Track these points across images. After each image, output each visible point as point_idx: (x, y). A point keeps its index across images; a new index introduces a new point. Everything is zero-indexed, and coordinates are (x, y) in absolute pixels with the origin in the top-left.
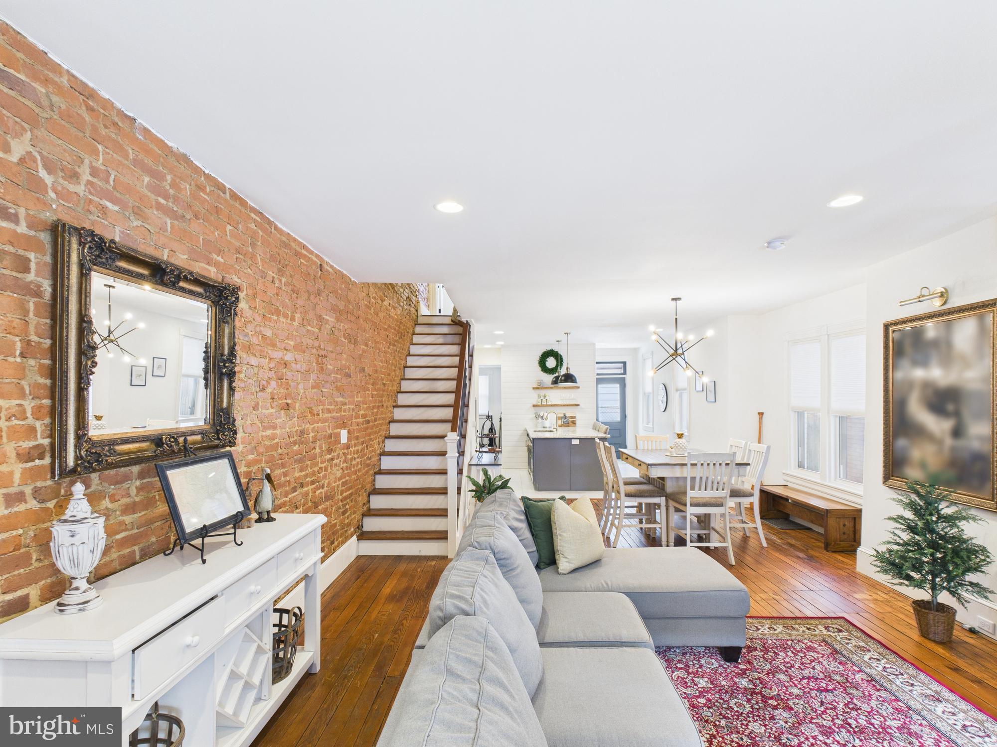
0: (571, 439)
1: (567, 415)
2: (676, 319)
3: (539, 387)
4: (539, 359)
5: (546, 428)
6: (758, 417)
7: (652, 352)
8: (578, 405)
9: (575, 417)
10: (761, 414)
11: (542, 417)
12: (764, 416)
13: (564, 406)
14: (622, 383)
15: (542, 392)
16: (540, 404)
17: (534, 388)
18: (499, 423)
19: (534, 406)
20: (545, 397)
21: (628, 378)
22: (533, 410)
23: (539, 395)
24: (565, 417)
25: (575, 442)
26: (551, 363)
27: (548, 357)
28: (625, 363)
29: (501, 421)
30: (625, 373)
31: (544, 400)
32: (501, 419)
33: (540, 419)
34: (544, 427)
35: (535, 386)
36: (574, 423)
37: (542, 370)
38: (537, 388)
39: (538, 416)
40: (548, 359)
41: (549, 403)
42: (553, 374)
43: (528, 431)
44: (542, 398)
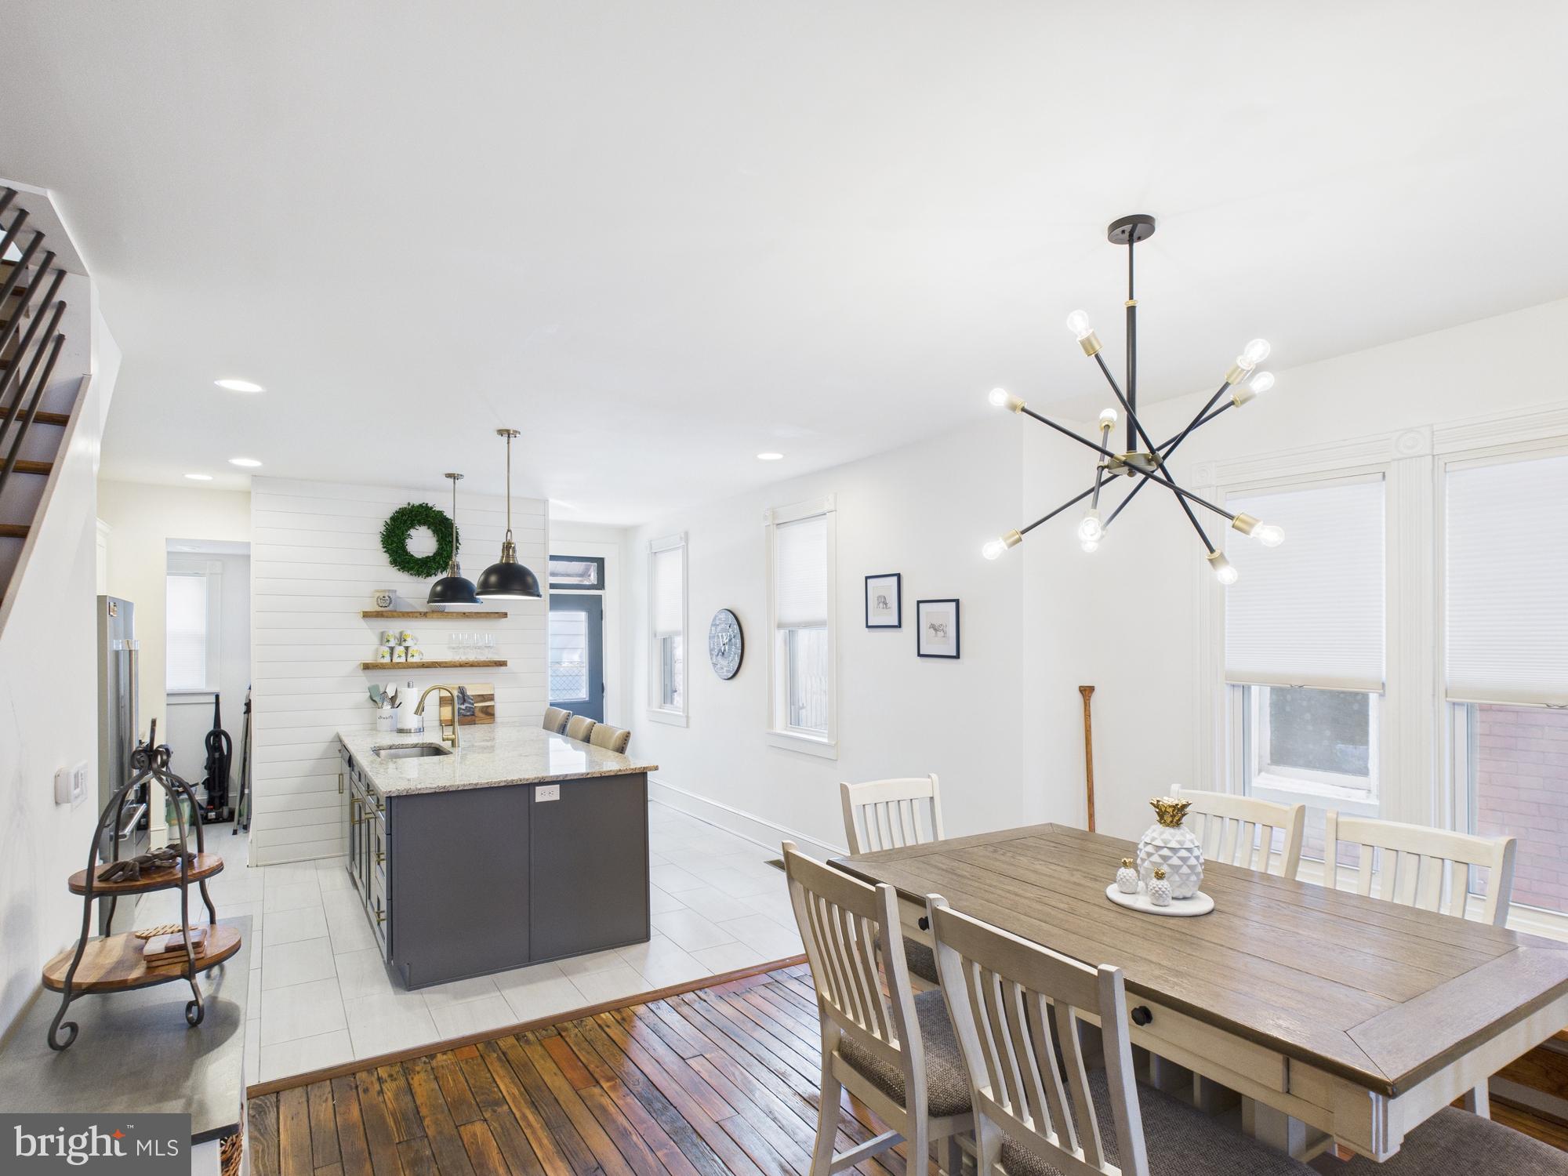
0: (529, 787)
1: (469, 693)
2: (1131, 311)
3: (385, 610)
4: (382, 529)
5: (408, 731)
6: (1078, 698)
7: (686, 534)
8: (502, 664)
9: (491, 698)
10: (1087, 692)
11: (393, 699)
12: (1095, 698)
13: (462, 665)
14: (595, 610)
15: (394, 627)
16: (387, 660)
17: (366, 615)
18: (242, 717)
19: (367, 667)
20: (401, 640)
21: (610, 597)
22: (364, 681)
23: (382, 634)
24: (463, 697)
25: (547, 795)
26: (422, 542)
27: (412, 526)
28: (600, 562)
29: (248, 711)
30: (600, 585)
31: (400, 650)
32: (248, 705)
33: (387, 707)
34: (401, 731)
35: (372, 607)
36: (489, 713)
37: (394, 562)
38: (378, 615)
39: (377, 698)
40: (412, 532)
41: (416, 659)
42: (429, 575)
43: (347, 741)
44: (392, 644)
